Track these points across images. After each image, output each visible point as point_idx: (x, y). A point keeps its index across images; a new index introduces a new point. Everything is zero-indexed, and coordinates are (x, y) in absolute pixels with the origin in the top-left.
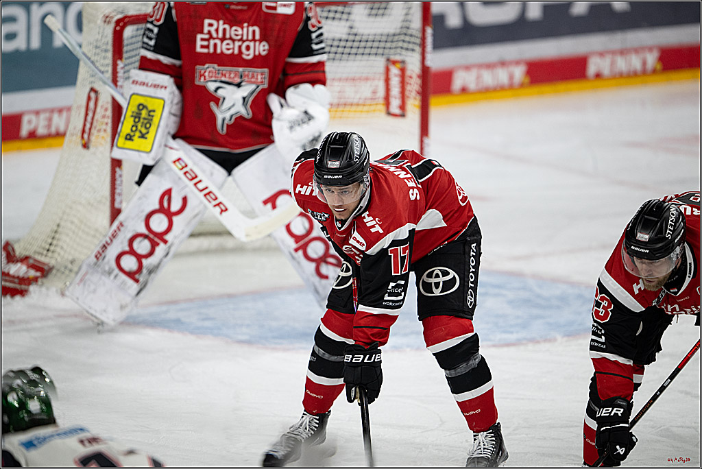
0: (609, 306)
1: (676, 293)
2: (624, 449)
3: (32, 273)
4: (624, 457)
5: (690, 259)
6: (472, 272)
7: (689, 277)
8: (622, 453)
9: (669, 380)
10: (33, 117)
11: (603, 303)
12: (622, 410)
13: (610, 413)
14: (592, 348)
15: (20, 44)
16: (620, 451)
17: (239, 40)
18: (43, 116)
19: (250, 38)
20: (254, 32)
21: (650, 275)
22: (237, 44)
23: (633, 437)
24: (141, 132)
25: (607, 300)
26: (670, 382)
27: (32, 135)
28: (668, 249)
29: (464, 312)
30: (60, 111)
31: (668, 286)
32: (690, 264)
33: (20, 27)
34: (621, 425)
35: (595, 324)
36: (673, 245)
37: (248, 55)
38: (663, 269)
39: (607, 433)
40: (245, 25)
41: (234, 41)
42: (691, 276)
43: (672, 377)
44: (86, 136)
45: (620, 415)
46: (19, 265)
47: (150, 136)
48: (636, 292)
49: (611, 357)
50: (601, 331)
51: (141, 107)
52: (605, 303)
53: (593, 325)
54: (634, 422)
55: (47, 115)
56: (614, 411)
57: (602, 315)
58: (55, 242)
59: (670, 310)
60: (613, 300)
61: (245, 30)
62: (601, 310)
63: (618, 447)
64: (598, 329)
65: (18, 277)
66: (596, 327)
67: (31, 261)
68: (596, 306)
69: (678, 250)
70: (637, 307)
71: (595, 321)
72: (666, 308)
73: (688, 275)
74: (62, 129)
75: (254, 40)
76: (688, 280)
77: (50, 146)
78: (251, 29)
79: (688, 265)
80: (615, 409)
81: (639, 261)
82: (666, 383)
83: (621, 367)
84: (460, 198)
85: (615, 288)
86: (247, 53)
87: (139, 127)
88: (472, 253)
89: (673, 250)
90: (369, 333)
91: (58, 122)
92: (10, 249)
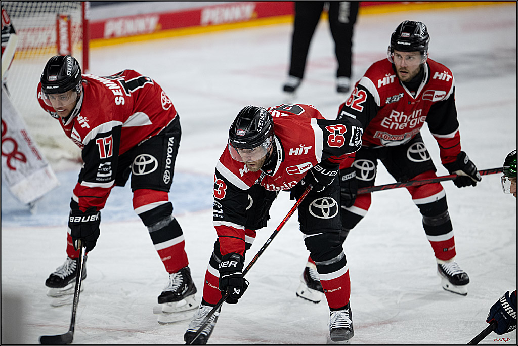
0: (224, 187)
1: (271, 174)
2: (239, 290)
4: (240, 296)
5: (279, 148)
6: (170, 158)
7: (280, 161)
8: (238, 293)
9: (270, 240)
11: (220, 185)
12: (237, 262)
13: (228, 265)
14: (215, 219)
16: (236, 292)
21: (249, 160)
23: (246, 282)
25: (222, 182)
26: (271, 241)
28: (260, 140)
29: (160, 186)
31: (265, 169)
32: (279, 151)
34: (236, 273)
35: (216, 202)
36: (264, 137)
38: (258, 155)
39: (227, 280)
42: (281, 160)
43: (272, 237)
45: (235, 266)
48: (242, 175)
49: (228, 224)
50: (220, 206)
52: (221, 185)
53: (215, 203)
54: (246, 271)
56: (231, 263)
57: (220, 194)
59: (268, 187)
60: (226, 182)
62: (218, 190)
63: (235, 289)
64: (218, 205)
66: (217, 203)
68: (215, 188)
69: (268, 140)
70: (244, 187)
71: (215, 199)
72: (266, 186)
73: (278, 159)
76: (279, 164)
79: (278, 152)
80: (232, 262)
81: (241, 151)
82: (269, 242)
83: (235, 231)
84: (163, 104)
85: (227, 173)
88: (169, 144)
89: (263, 140)
90: (88, 201)
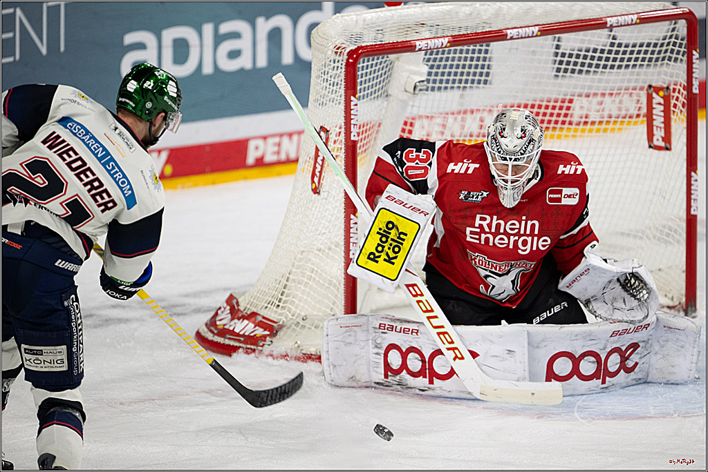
3: (260, 332)
10: (260, 142)
15: (244, 62)
17: (514, 235)
18: (271, 141)
19: (528, 232)
20: (533, 226)
22: (512, 238)
24: (387, 254)
27: (260, 163)
30: (290, 135)
33: (244, 44)
37: (525, 250)
40: (524, 218)
41: (508, 235)
44: (316, 180)
46: (246, 322)
47: (398, 262)
51: (390, 226)
55: (277, 140)
58: (284, 298)
61: (523, 222)
65: (243, 336)
67: (259, 318)
74: (293, 156)
75: (532, 234)
77: (279, 174)
78: (529, 223)
86: (524, 248)
87: (386, 249)
91: (289, 148)
92: (234, 301)
